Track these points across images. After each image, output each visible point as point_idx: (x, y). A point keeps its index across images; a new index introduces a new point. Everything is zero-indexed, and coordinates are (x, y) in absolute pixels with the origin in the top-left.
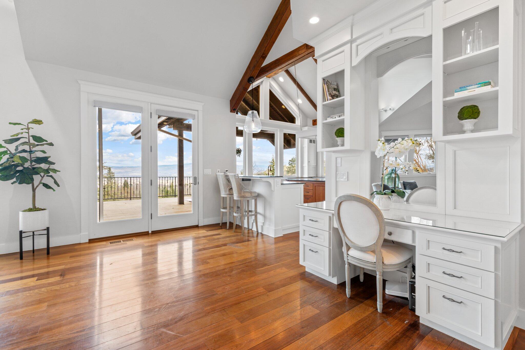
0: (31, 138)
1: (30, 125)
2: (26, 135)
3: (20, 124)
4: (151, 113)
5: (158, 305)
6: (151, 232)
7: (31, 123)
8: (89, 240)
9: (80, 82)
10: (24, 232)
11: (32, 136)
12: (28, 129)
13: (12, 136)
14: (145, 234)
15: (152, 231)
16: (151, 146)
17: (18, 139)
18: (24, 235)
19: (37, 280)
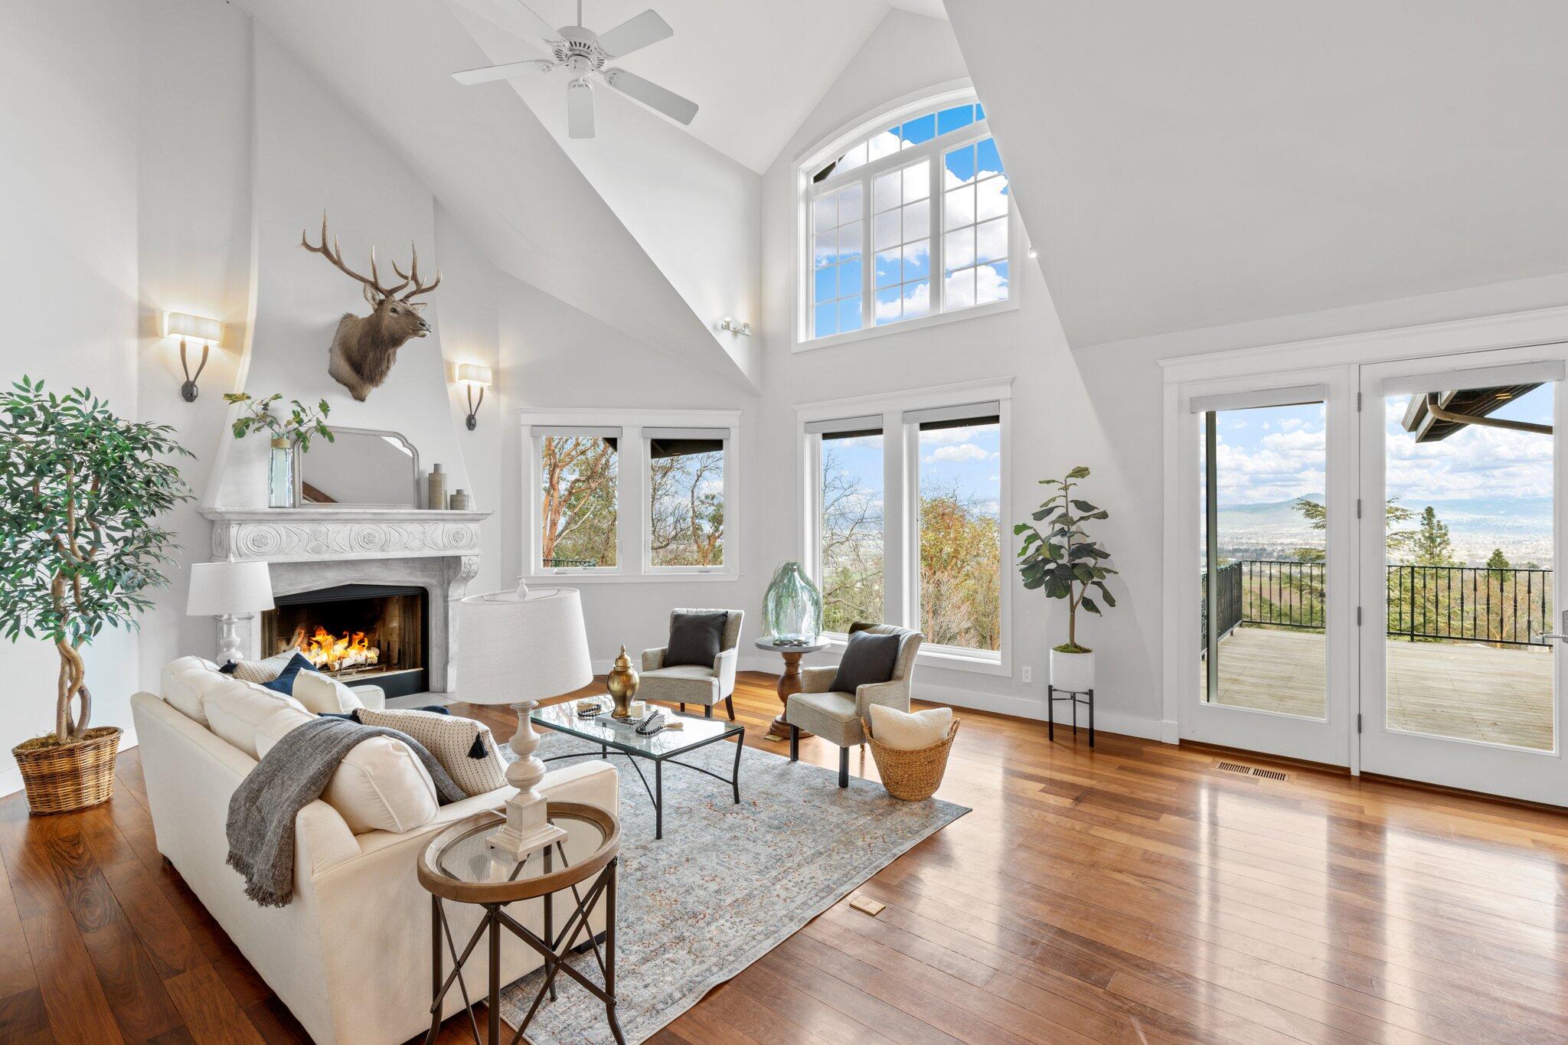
0: (1072, 506)
1: (1070, 481)
2: (1061, 501)
3: (1054, 481)
4: (1359, 395)
5: (1178, 969)
6: (1358, 774)
7: (1070, 476)
8: (1181, 741)
9: (1161, 363)
10: (1055, 690)
11: (1072, 501)
12: (1066, 488)
13: (1041, 507)
14: (1337, 774)
15: (1362, 773)
16: (1359, 500)
17: (1050, 511)
18: (1055, 695)
19: (1042, 791)
